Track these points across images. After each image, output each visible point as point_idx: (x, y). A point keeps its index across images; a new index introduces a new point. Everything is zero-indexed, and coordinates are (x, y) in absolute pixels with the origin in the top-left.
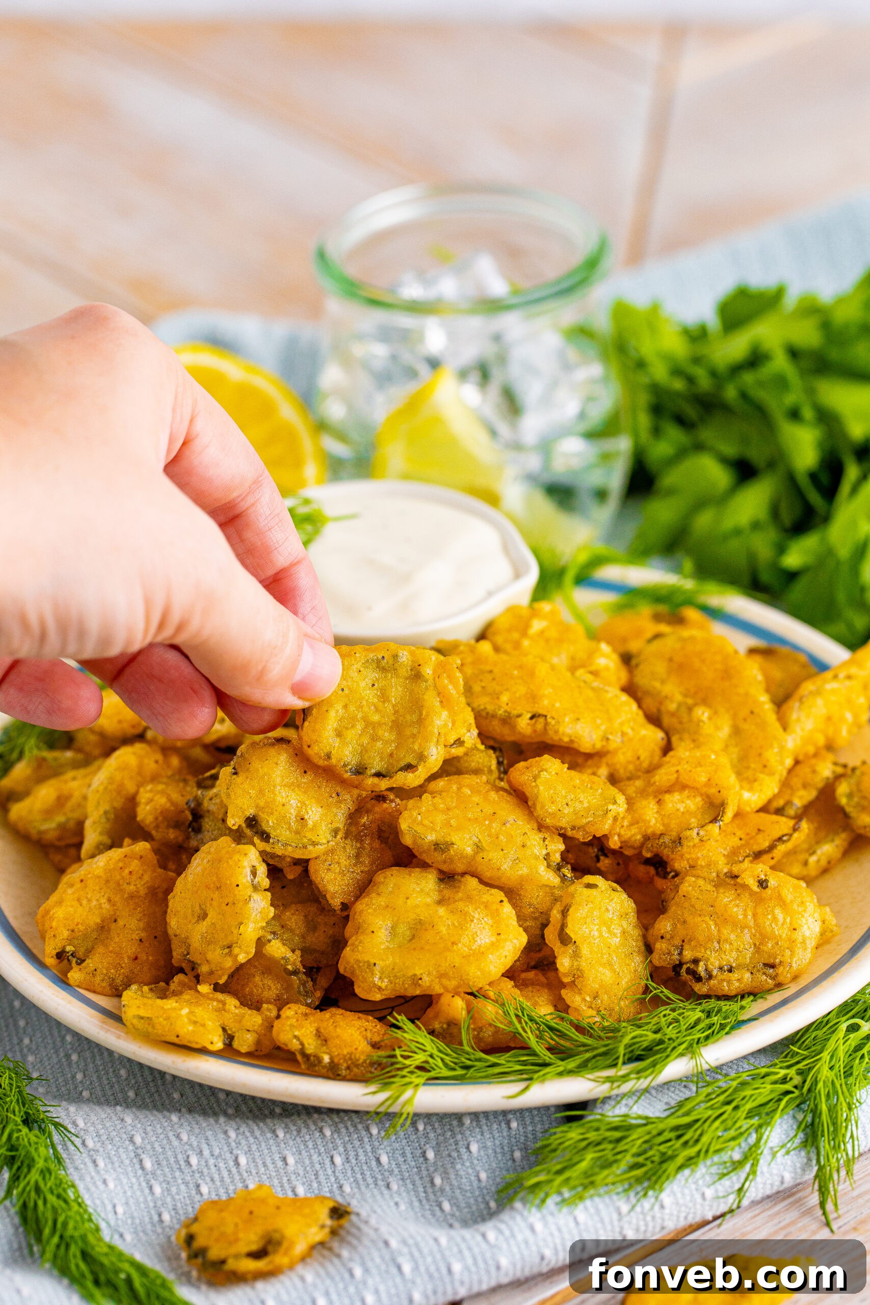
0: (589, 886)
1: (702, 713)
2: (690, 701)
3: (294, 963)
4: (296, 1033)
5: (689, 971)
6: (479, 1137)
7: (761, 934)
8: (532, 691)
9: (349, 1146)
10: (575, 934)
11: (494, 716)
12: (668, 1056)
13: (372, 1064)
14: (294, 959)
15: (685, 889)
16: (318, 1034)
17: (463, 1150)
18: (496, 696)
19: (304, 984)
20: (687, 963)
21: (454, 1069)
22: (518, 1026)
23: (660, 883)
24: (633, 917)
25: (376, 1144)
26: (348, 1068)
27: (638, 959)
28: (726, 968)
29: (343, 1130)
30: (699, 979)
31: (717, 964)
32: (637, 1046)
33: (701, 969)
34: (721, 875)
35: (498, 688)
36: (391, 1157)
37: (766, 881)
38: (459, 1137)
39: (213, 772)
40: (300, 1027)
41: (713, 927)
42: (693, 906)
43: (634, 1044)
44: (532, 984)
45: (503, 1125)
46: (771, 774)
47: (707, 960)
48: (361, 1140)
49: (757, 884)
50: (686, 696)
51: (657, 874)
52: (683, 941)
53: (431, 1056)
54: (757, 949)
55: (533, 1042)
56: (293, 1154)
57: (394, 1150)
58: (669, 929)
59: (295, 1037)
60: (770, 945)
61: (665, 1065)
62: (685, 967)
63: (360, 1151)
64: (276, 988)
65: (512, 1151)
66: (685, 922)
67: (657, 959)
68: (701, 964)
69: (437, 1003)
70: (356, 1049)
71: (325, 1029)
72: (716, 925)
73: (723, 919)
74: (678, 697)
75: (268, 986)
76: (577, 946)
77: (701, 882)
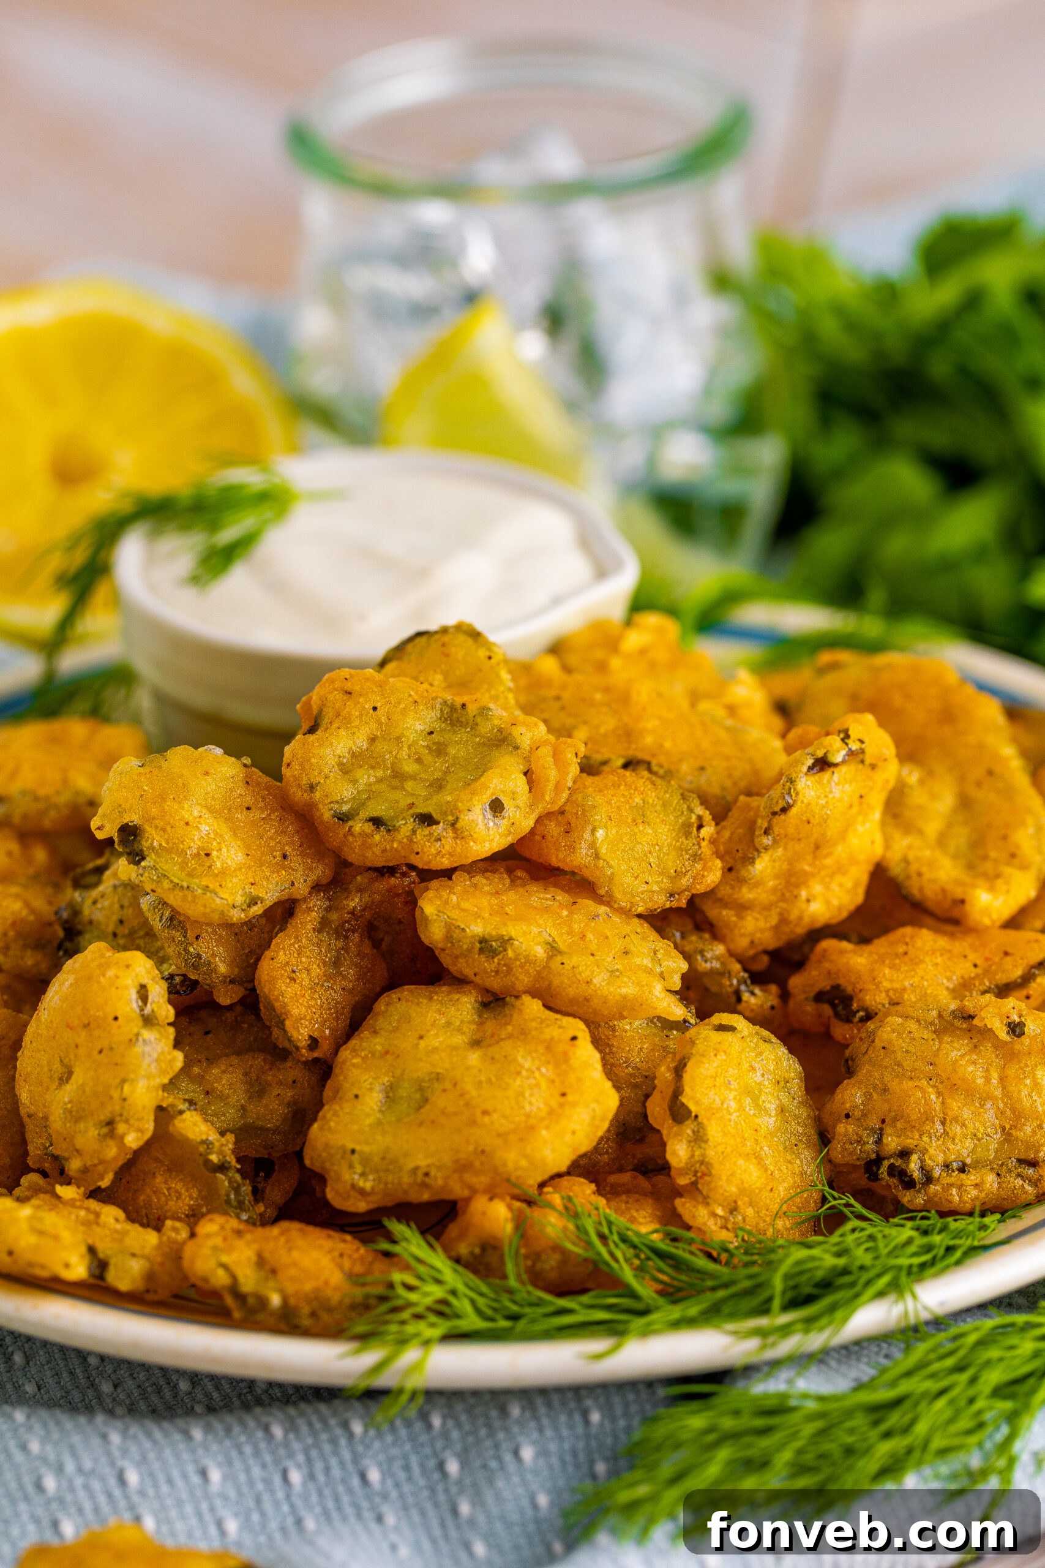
0: (721, 1028)
1: (909, 774)
3: (220, 1152)
4: (225, 1259)
5: (892, 1169)
6: (535, 1435)
7: (1013, 1110)
8: (626, 724)
9: (314, 1453)
10: (697, 1103)
12: (857, 1296)
13: (353, 1307)
14: (223, 1148)
15: (885, 1036)
16: (261, 1262)
17: (508, 1458)
19: (237, 1190)
20: (890, 1157)
21: (491, 1319)
22: (603, 1250)
23: (840, 1031)
24: (797, 1086)
25: (360, 1449)
26: (313, 1314)
27: (807, 1154)
28: (955, 1165)
29: (304, 1429)
30: (909, 1183)
31: (940, 1159)
32: (804, 1278)
33: (913, 1166)
34: (946, 1015)
35: (569, 721)
36: (386, 1473)
37: (1021, 1025)
38: (501, 1436)
40: (230, 1250)
41: (933, 1097)
42: (899, 1064)
43: (802, 1273)
44: (628, 1192)
45: (577, 1418)
47: (924, 1151)
48: (334, 1441)
49: (1006, 1029)
51: (837, 1015)
52: (883, 1121)
53: (454, 1292)
54: (1007, 1136)
55: (628, 1275)
56: (219, 1465)
57: (390, 1460)
58: (859, 1101)
59: (224, 1266)
60: (1028, 1130)
61: (854, 1311)
62: (886, 1163)
63: (333, 1462)
64: (191, 1198)
65: (592, 1463)
66: (885, 1090)
67: (838, 1151)
68: (914, 1157)
69: (464, 1212)
70: (327, 1283)
71: (272, 1253)
72: (939, 1094)
73: (949, 1085)
75: (177, 1191)
76: (699, 1124)
77: (912, 1025)
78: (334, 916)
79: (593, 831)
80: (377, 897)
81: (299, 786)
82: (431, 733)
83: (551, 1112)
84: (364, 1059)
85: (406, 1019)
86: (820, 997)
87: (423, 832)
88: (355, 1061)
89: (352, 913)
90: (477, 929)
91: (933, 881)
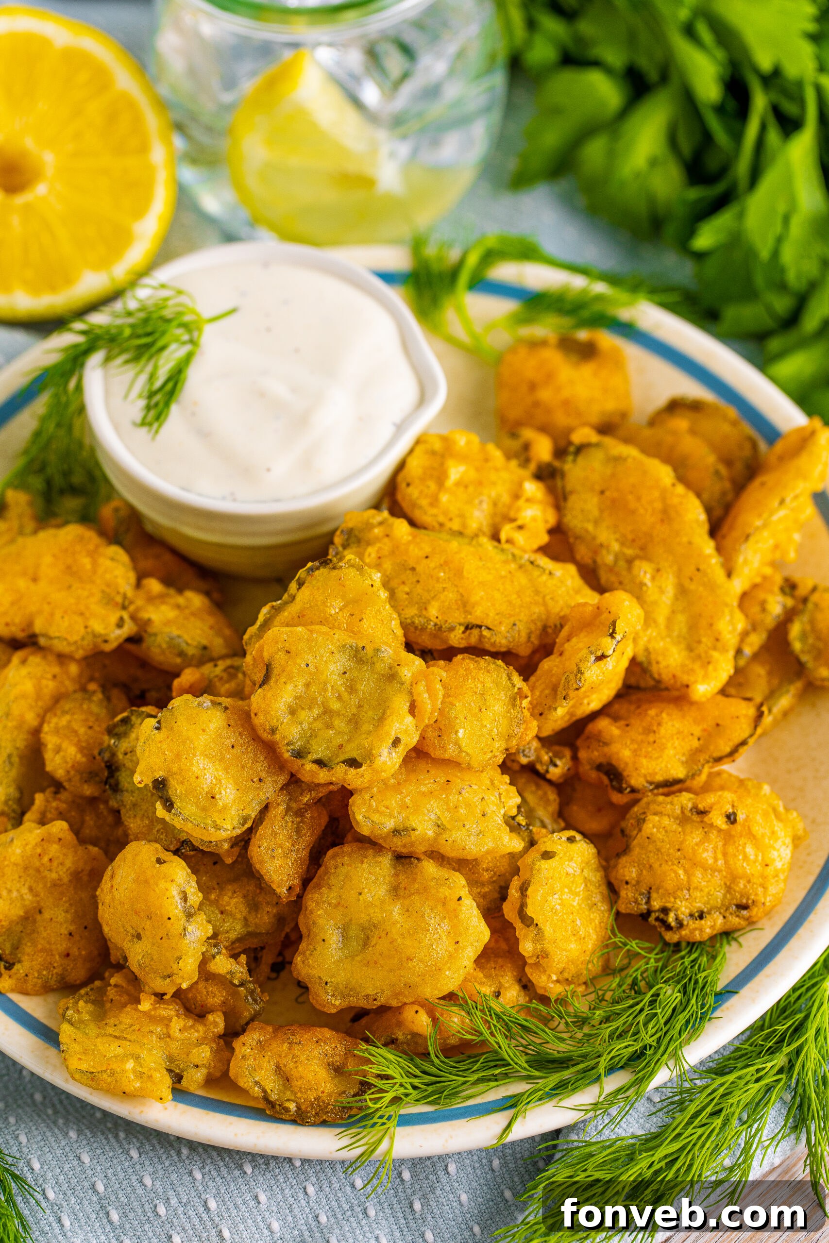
0: (547, 855)
1: (644, 571)
2: (629, 552)
3: (241, 976)
4: (257, 1077)
5: (658, 919)
7: (732, 874)
8: (462, 595)
10: (537, 914)
11: (423, 629)
14: (240, 973)
15: (649, 830)
16: (279, 1071)
18: (424, 607)
20: (655, 911)
22: (486, 1032)
23: (615, 797)
24: (594, 862)
26: (317, 1113)
27: (603, 907)
28: (697, 914)
30: (669, 928)
31: (687, 911)
33: (671, 919)
34: (686, 811)
35: (424, 595)
37: (734, 814)
39: (125, 714)
40: (260, 1067)
41: (682, 875)
42: (659, 850)
46: (724, 650)
47: (677, 909)
49: (725, 819)
50: (623, 544)
51: (612, 786)
52: (650, 888)
54: (729, 889)
56: (264, 1191)
58: (634, 875)
59: (257, 1083)
60: (741, 886)
62: (654, 915)
64: (222, 997)
66: (651, 868)
67: (622, 906)
68: (671, 913)
70: (323, 1092)
71: (285, 1066)
72: (685, 871)
73: (691, 864)
74: (616, 546)
75: (212, 992)
76: (539, 929)
77: (666, 821)
78: (294, 805)
79: (457, 732)
80: (321, 795)
81: (265, 730)
82: (345, 673)
83: (450, 956)
84: (326, 911)
85: (347, 877)
86: (599, 767)
87: (352, 771)
88: (319, 913)
89: (305, 804)
90: (390, 824)
91: (667, 667)
